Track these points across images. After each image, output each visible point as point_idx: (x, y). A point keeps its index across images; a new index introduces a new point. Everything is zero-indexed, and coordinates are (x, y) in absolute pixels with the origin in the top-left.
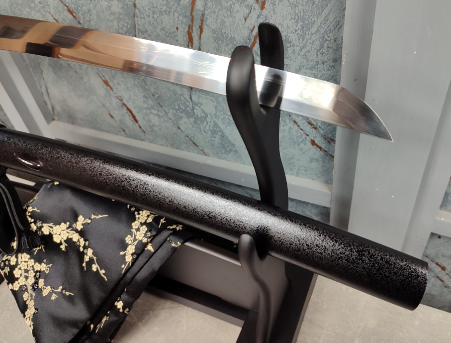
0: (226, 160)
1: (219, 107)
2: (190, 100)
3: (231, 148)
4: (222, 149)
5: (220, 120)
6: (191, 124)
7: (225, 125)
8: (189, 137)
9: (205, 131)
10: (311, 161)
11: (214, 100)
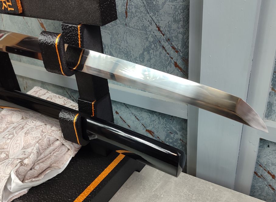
1: (113, 38)
11: (110, 33)
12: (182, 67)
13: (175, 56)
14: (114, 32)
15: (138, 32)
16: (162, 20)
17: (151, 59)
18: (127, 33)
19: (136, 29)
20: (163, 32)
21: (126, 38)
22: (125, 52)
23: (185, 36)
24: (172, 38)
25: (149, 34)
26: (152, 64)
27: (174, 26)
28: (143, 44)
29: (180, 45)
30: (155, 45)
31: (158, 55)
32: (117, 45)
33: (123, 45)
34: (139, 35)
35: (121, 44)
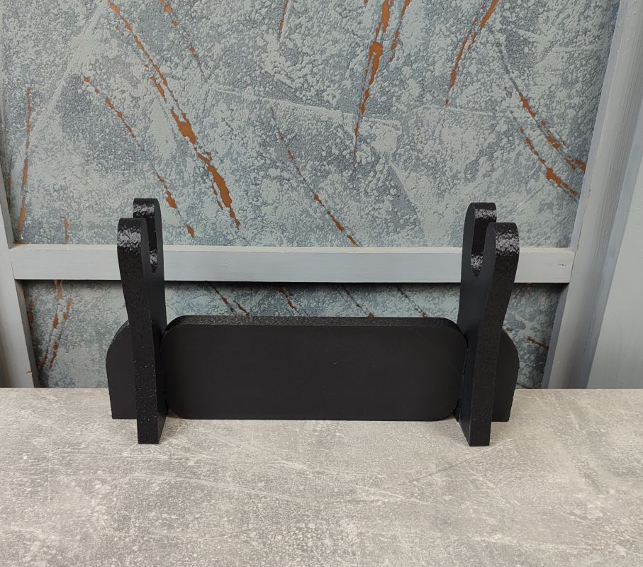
0: (393, 246)
1: (406, 136)
2: (354, 134)
3: (407, 217)
4: (390, 224)
5: (401, 163)
6: (342, 183)
7: (408, 171)
8: (332, 212)
9: (366, 192)
10: (541, 210)
11: (399, 126)
12: (563, 177)
13: (551, 156)
14: (412, 121)
15: (473, 115)
17: (493, 170)
18: (444, 121)
19: (473, 109)
20: (534, 110)
21: (440, 132)
22: (430, 164)
23: (581, 112)
24: (551, 118)
25: (499, 118)
26: (493, 182)
27: (561, 94)
28: (482, 140)
29: (567, 131)
30: (511, 138)
31: (512, 161)
32: (413, 150)
33: (429, 148)
34: (474, 123)
35: (423, 147)
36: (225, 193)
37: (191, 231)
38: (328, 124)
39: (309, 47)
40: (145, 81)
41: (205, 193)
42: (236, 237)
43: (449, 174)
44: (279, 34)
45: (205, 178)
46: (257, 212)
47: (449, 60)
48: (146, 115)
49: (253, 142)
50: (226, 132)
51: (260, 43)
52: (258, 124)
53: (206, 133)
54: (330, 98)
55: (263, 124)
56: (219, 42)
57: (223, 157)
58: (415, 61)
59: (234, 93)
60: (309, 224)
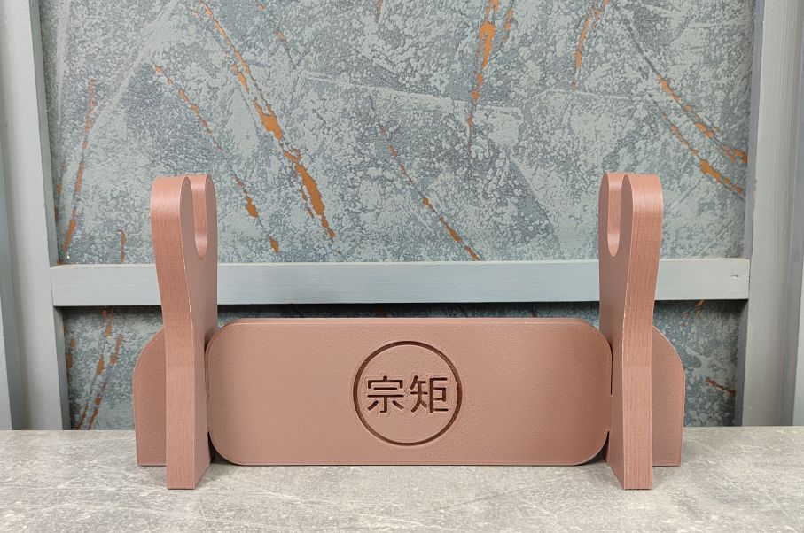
0: (522, 259)
2: (467, 125)
3: (537, 222)
4: (516, 232)
6: (456, 183)
7: (534, 167)
8: (446, 219)
9: (485, 193)
10: (701, 210)
11: (520, 114)
12: (722, 170)
13: (704, 146)
14: (535, 108)
15: (606, 99)
16: (674, 64)
17: (636, 163)
18: (572, 107)
19: (605, 93)
20: (677, 93)
21: (569, 119)
22: (559, 158)
23: (731, 94)
24: (698, 101)
25: (637, 102)
27: (706, 74)
28: (619, 129)
29: (718, 116)
30: (653, 125)
31: (658, 151)
32: (538, 142)
33: (557, 139)
34: (607, 109)
35: (550, 138)
36: (316, 198)
37: (275, 244)
38: (437, 113)
39: (411, 28)
40: (226, 69)
41: (293, 199)
42: (329, 251)
43: (583, 169)
44: (378, 15)
45: (292, 180)
46: (355, 219)
47: (572, 39)
48: (224, 107)
49: (350, 136)
50: (318, 125)
51: (356, 25)
52: (354, 115)
53: (294, 126)
54: (438, 84)
55: (360, 115)
56: (310, 26)
57: (314, 155)
58: (533, 41)
59: (326, 80)
60: (418, 233)
